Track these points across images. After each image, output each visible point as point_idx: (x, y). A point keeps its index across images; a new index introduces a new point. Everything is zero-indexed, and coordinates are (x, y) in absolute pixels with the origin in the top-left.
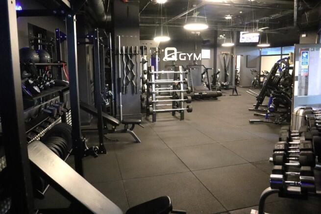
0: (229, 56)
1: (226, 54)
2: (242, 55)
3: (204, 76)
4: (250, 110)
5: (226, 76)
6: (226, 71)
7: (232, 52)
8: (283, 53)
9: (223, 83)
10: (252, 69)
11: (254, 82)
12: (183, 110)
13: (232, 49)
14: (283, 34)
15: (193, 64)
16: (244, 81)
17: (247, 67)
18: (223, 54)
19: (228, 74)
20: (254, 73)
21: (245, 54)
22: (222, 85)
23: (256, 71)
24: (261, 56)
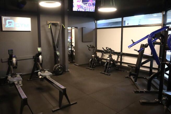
1: (53, 24)
10: (89, 44)
11: (92, 61)
16: (81, 58)
17: (82, 41)
19: (58, 53)
20: (92, 49)
21: (80, 26)
23: (92, 47)
24: (96, 28)
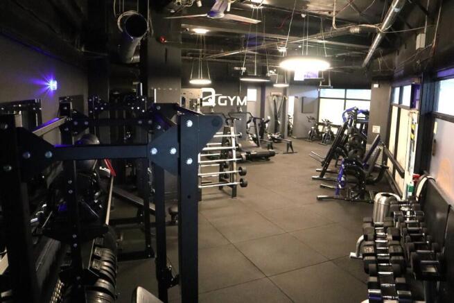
0: (281, 98)
1: (276, 95)
2: (296, 97)
3: (249, 125)
4: (314, 179)
5: (277, 124)
6: (276, 118)
7: (285, 93)
8: (347, 97)
9: (273, 135)
10: (309, 115)
11: (311, 133)
12: (236, 185)
13: (285, 90)
14: (347, 73)
15: (236, 111)
16: (299, 131)
17: (302, 112)
18: (274, 95)
19: (279, 122)
20: (312, 121)
21: (300, 96)
22: (273, 139)
23: (313, 119)
24: (319, 98)
